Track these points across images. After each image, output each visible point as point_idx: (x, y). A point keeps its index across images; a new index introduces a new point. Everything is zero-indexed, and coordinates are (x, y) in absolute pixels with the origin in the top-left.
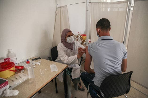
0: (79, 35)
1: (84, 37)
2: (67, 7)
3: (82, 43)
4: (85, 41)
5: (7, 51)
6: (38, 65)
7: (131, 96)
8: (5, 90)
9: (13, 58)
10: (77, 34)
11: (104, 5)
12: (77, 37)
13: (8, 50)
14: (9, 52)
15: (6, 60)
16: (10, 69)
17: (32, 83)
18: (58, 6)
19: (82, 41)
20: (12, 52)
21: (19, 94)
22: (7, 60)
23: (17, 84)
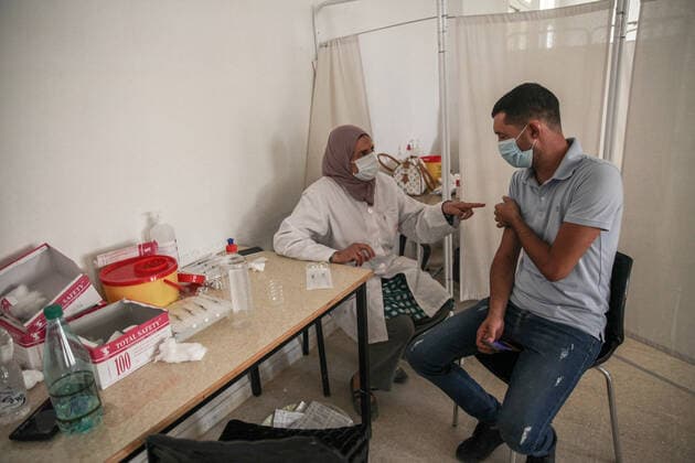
0: (412, 157)
1: (434, 166)
2: (357, 41)
3: (426, 191)
4: (437, 182)
5: (145, 218)
6: (257, 271)
7: (642, 411)
8: (162, 341)
9: (166, 244)
10: (403, 155)
11: (524, 25)
12: (407, 164)
13: (149, 214)
14: (151, 223)
15: (146, 250)
16: (166, 278)
17: (245, 326)
18: (322, 39)
19: (429, 181)
20: (161, 222)
21: (206, 356)
22: (149, 249)
23: (195, 326)
